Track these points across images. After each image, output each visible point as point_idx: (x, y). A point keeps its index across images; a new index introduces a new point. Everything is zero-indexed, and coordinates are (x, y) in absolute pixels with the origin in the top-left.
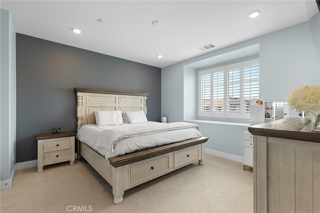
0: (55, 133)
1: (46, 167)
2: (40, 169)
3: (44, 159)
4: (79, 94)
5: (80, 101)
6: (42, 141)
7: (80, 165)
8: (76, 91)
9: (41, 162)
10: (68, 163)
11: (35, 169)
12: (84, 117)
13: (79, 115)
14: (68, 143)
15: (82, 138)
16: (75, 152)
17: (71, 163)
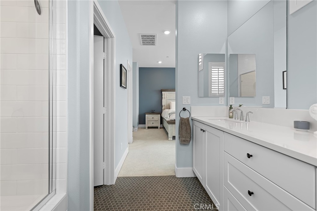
0: (153, 112)
1: (149, 128)
2: (147, 128)
3: (148, 123)
4: (163, 93)
5: (163, 96)
6: (147, 115)
7: (162, 130)
8: (161, 91)
9: (147, 125)
10: (157, 128)
11: (145, 128)
12: (165, 105)
13: (163, 104)
14: (157, 117)
15: (163, 116)
16: (161, 124)
17: (159, 128)
